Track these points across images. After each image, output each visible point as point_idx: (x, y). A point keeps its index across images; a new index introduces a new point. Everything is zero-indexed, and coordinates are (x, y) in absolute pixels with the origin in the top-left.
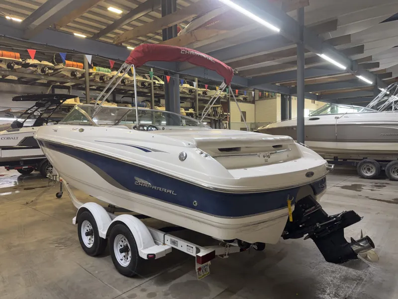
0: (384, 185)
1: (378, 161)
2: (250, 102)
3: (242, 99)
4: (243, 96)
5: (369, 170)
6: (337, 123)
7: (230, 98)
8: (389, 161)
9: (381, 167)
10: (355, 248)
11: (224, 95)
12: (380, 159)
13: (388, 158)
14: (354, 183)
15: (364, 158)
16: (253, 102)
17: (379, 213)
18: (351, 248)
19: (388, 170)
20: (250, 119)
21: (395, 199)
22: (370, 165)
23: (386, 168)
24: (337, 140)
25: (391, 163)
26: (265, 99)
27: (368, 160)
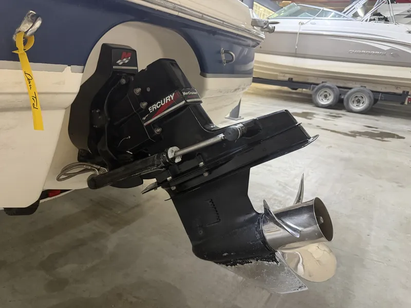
0: (340, 115)
1: (339, 87)
5: (326, 97)
6: (301, 31)
8: (350, 89)
9: (340, 95)
10: (271, 232)
12: (341, 85)
13: (349, 85)
14: (305, 111)
15: (323, 82)
17: (331, 147)
18: (261, 233)
19: (348, 99)
21: (352, 132)
22: (329, 91)
23: (346, 96)
24: (295, 55)
25: (352, 91)
27: (327, 84)
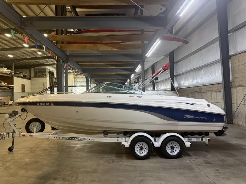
2: (27, 79)
3: (22, 76)
4: (23, 74)
7: (14, 75)
11: (10, 72)
16: (30, 79)
20: (28, 90)
26: (38, 78)
